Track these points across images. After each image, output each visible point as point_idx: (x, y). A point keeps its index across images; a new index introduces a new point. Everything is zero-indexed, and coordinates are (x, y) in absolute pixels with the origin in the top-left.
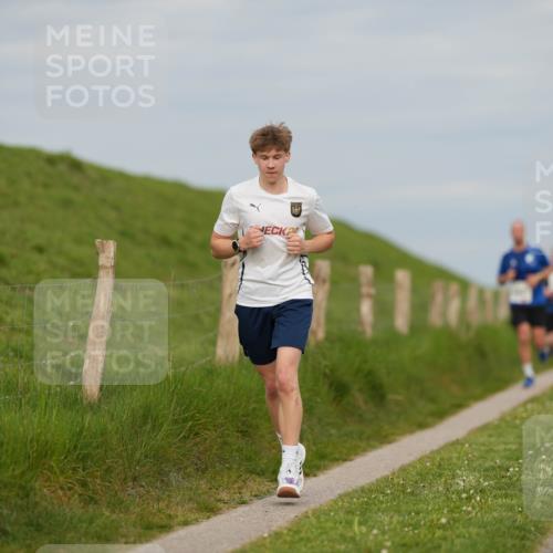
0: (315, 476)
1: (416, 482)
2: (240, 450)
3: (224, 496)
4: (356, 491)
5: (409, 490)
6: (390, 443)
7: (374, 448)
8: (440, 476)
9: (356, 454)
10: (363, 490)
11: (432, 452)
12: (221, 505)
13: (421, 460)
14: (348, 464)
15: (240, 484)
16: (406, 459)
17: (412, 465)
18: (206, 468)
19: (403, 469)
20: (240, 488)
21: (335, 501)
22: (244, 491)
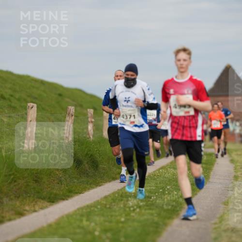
0: (67, 200)
1: (111, 203)
2: (34, 188)
3: (27, 208)
4: (85, 207)
5: (108, 206)
6: (100, 186)
7: (93, 188)
8: (122, 200)
9: (85, 191)
10: (88, 206)
11: (118, 190)
12: (25, 212)
13: (114, 193)
14: (82, 195)
15: (34, 203)
16: (107, 193)
17: (109, 196)
18: (19, 196)
19: (106, 197)
20: (34, 205)
21: (76, 211)
22: (36, 206)
